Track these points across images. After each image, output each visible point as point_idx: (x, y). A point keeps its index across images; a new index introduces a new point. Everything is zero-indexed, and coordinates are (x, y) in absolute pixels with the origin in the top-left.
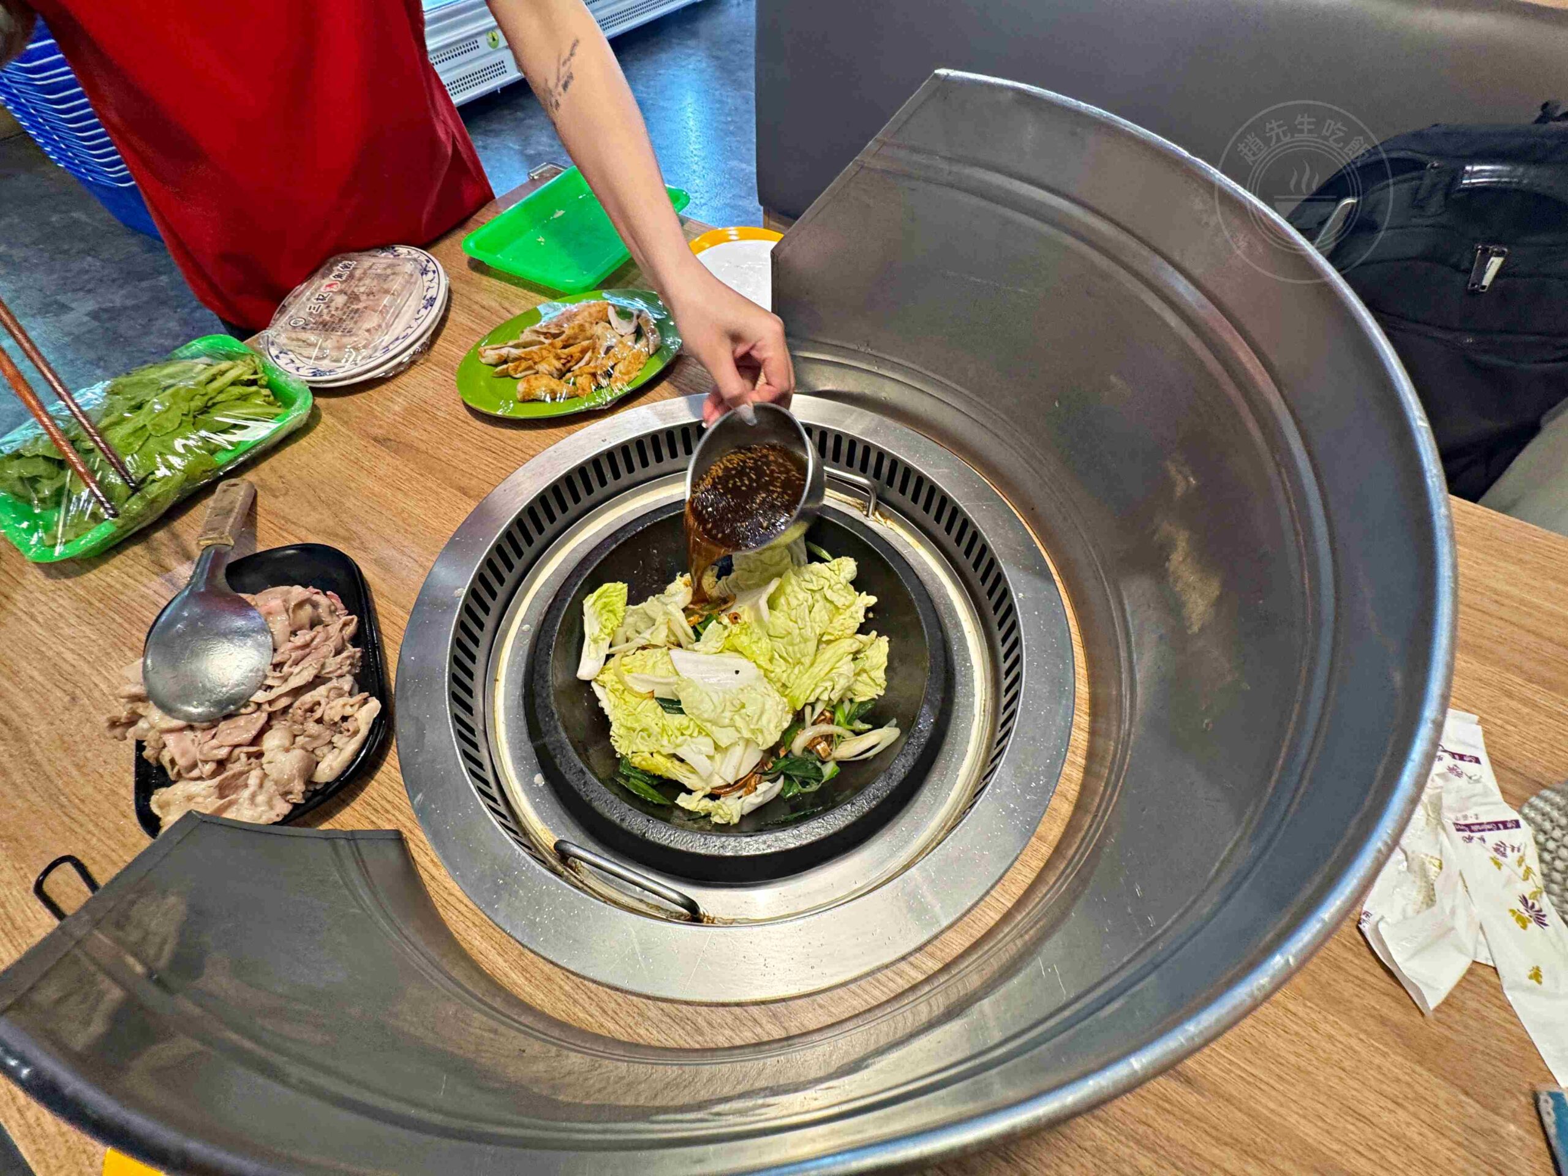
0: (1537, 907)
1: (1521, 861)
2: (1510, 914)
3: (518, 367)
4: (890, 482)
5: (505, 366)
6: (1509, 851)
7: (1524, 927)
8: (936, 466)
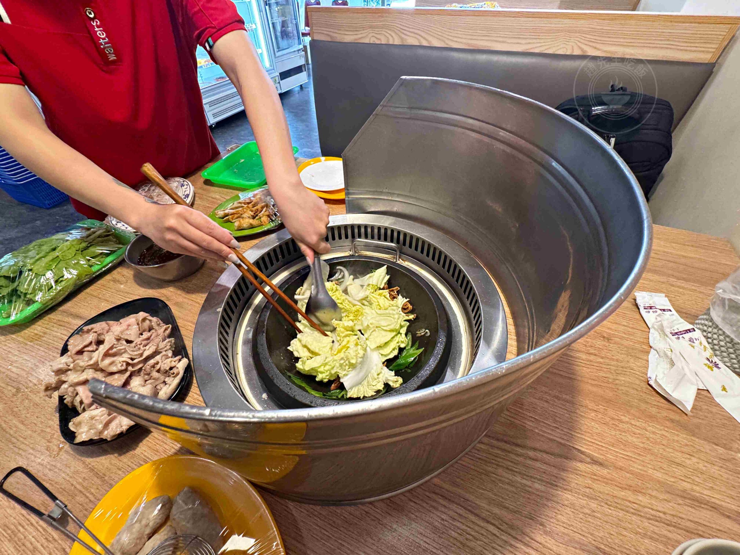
0: (714, 362)
1: (701, 343)
2: (704, 366)
3: (233, 217)
4: (404, 244)
5: (227, 217)
6: (695, 341)
7: (712, 370)
8: (423, 231)
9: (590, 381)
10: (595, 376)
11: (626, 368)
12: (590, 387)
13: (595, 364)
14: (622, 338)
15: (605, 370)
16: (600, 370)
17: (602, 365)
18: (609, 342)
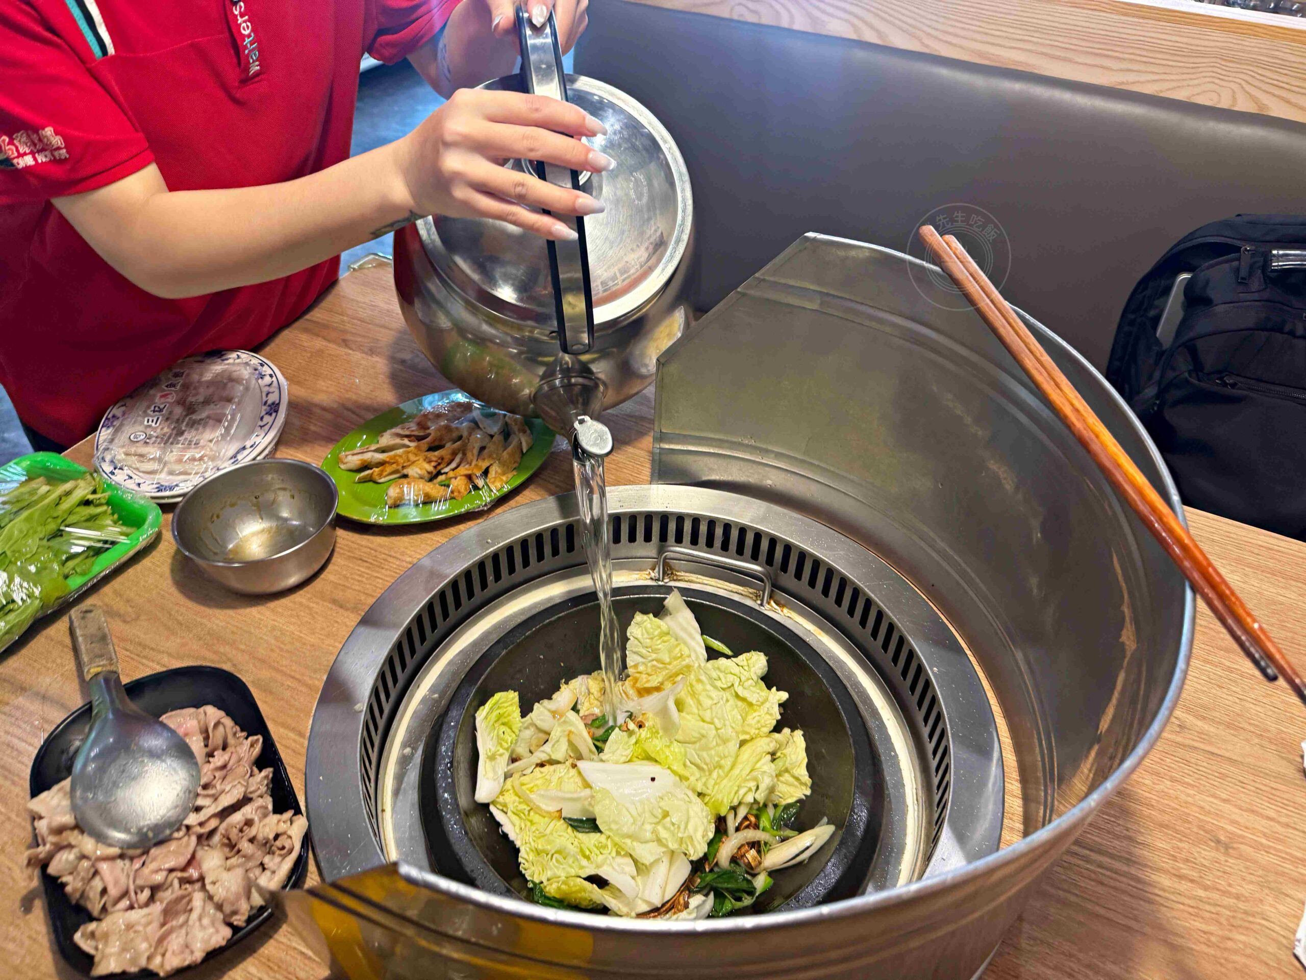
3: (382, 471)
4: (784, 568)
5: (368, 472)
11: (1254, 916)
13: (1187, 901)
14: (1258, 847)
15: (1207, 915)
16: (1197, 915)
17: (1201, 905)
18: (1227, 854)
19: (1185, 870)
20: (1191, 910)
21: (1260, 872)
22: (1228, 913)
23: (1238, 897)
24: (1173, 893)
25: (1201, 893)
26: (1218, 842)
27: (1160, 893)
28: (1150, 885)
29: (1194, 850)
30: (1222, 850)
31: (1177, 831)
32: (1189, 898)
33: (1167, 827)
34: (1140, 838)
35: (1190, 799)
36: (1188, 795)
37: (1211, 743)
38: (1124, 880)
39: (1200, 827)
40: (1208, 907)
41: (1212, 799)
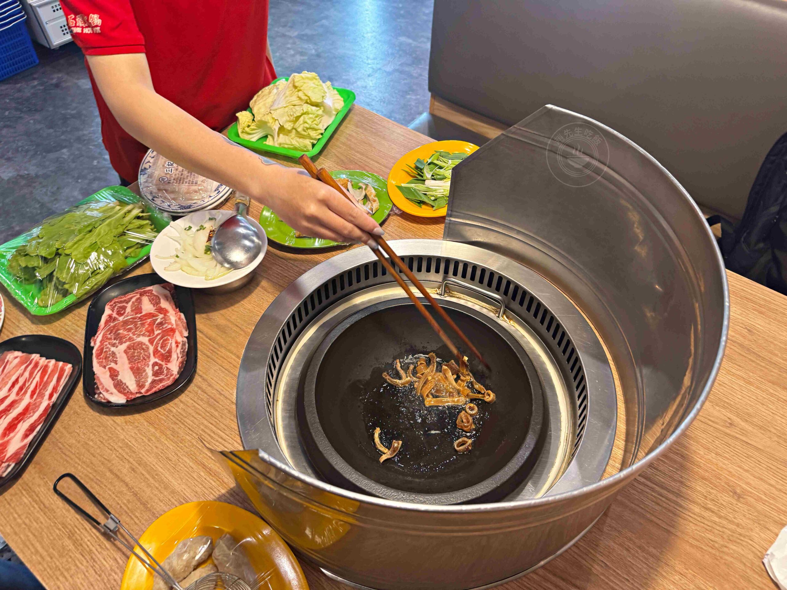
4: (514, 298)
8: (542, 291)
9: (691, 540)
10: (700, 536)
11: (744, 537)
12: (688, 547)
13: (706, 522)
14: (758, 499)
15: (716, 531)
16: (711, 531)
17: (714, 526)
18: (738, 500)
19: (710, 505)
20: (708, 528)
21: (756, 514)
22: (730, 533)
23: (738, 525)
24: (700, 516)
25: (717, 519)
26: (735, 493)
27: (692, 515)
28: (687, 510)
29: (719, 495)
30: (736, 498)
31: (711, 483)
32: (708, 520)
33: (706, 479)
34: (689, 484)
35: (724, 466)
36: (724, 464)
37: (746, 436)
38: (673, 504)
39: (726, 483)
40: (718, 528)
41: (738, 469)
